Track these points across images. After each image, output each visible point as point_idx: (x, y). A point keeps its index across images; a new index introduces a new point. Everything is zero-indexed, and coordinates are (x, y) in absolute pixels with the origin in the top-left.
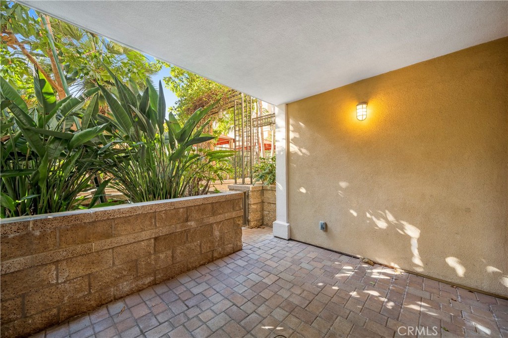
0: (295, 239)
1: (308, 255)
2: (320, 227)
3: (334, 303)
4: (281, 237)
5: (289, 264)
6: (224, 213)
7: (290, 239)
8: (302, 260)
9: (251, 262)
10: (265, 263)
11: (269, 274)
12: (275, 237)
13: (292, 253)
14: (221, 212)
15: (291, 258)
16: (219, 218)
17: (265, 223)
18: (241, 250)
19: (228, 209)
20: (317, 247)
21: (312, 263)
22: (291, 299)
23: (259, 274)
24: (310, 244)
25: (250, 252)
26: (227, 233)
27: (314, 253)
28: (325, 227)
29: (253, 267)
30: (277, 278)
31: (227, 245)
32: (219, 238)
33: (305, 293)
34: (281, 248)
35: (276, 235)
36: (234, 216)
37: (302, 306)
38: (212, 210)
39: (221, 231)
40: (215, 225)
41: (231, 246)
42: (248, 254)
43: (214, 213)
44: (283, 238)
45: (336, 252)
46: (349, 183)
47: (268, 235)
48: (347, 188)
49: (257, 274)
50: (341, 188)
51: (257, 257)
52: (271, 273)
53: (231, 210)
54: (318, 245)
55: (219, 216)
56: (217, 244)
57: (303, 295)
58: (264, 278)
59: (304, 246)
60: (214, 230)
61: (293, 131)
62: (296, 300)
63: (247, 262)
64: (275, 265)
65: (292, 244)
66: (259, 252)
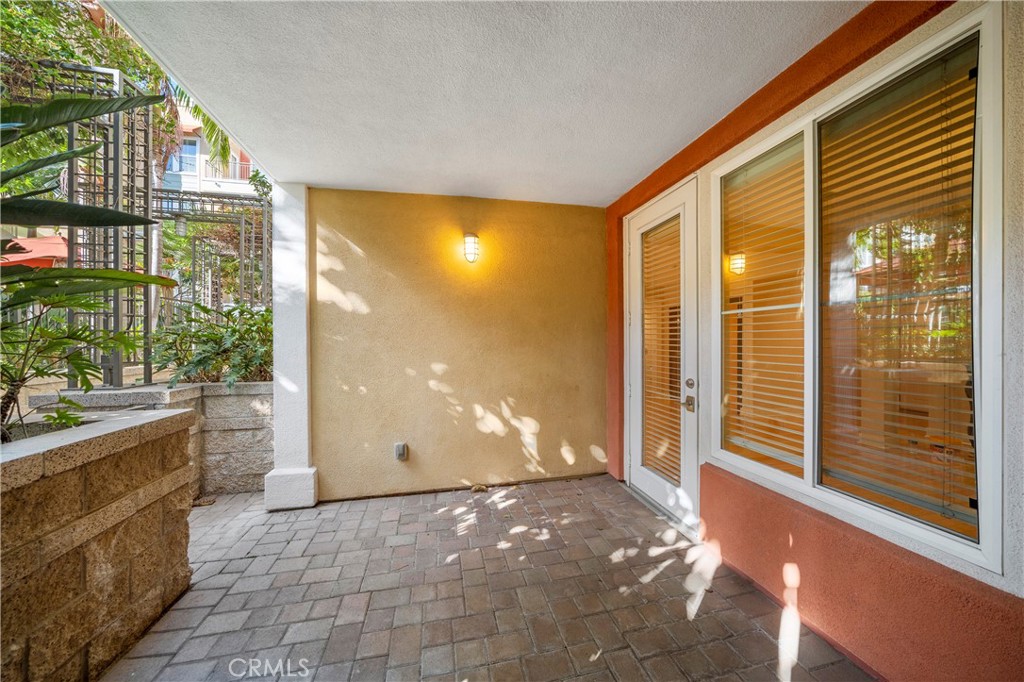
0: (333, 498)
1: (384, 518)
2: (394, 455)
3: (494, 573)
4: (292, 506)
5: (364, 554)
6: (131, 488)
7: (319, 503)
8: (381, 534)
9: (259, 602)
10: (303, 581)
11: (338, 599)
12: (271, 512)
13: (348, 530)
14: (121, 488)
15: (355, 539)
16: (113, 513)
17: (210, 489)
18: (188, 588)
19: (145, 473)
20: (387, 496)
21: (403, 529)
22: (431, 617)
23: (314, 615)
24: (369, 497)
25: (226, 580)
26: (141, 555)
27: (392, 510)
28: (405, 454)
29: (277, 610)
30: (364, 598)
31: (142, 595)
32: (110, 589)
33: (442, 588)
34: (313, 531)
35: (271, 508)
36: (166, 490)
37: (459, 614)
38: (83, 493)
39: (120, 558)
40: (94, 546)
41: (158, 590)
42: (229, 588)
43: (91, 503)
44: (300, 505)
45: (424, 493)
46: (448, 364)
47: (243, 515)
48: (446, 373)
49: (306, 620)
50: (434, 376)
51: (266, 581)
52: (343, 595)
53: (157, 473)
54: (389, 493)
55: (114, 505)
56: (104, 611)
57: (444, 594)
58: (336, 616)
59: (360, 506)
60: (89, 567)
61: (324, 254)
62: (440, 613)
63: (243, 608)
64: (334, 573)
65: (329, 511)
66: (257, 567)
